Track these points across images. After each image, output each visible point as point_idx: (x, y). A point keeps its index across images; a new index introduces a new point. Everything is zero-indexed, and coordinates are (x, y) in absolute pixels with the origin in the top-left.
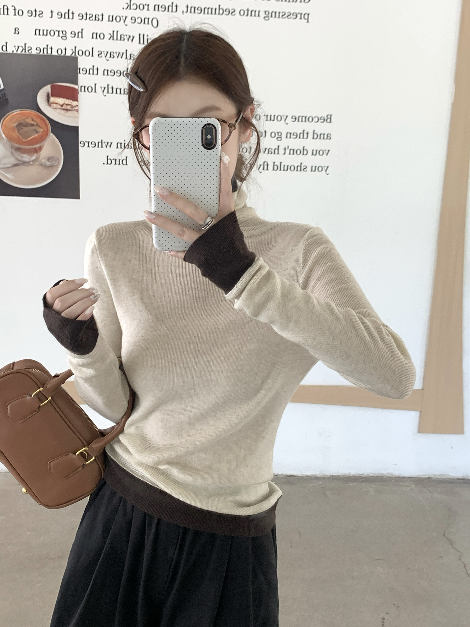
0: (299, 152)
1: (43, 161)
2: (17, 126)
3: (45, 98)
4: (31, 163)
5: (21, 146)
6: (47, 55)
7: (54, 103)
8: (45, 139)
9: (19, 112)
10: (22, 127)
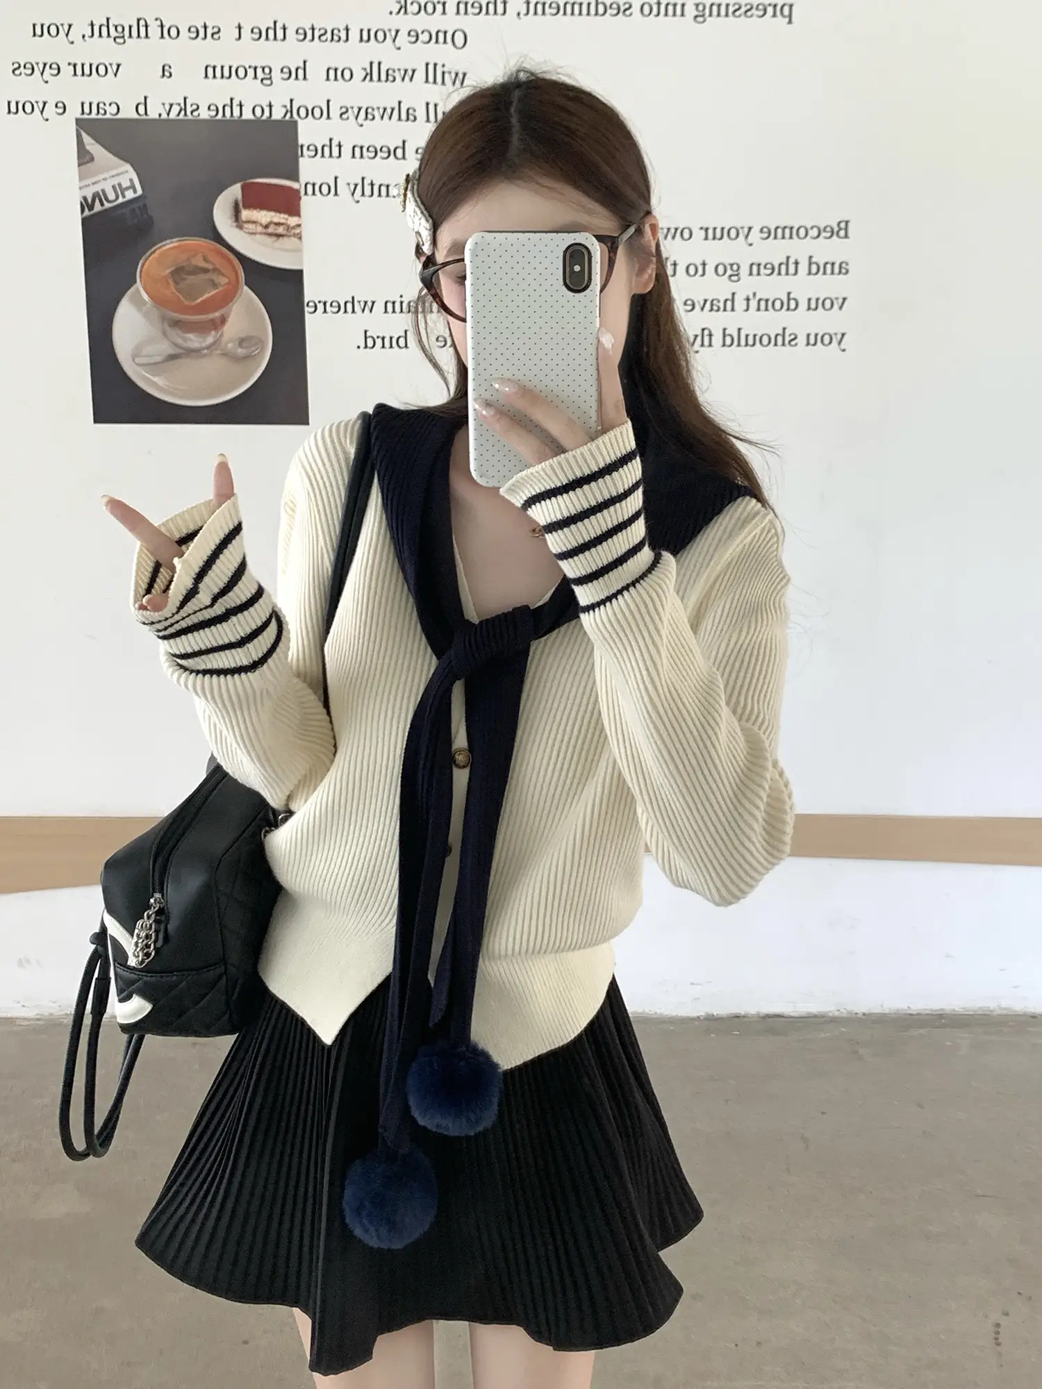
0: (778, 304)
1: (230, 345)
2: (171, 273)
3: (229, 211)
4: (206, 351)
5: (182, 317)
6: (232, 119)
7: (248, 222)
8: (232, 300)
9: (176, 244)
10: (185, 276)
